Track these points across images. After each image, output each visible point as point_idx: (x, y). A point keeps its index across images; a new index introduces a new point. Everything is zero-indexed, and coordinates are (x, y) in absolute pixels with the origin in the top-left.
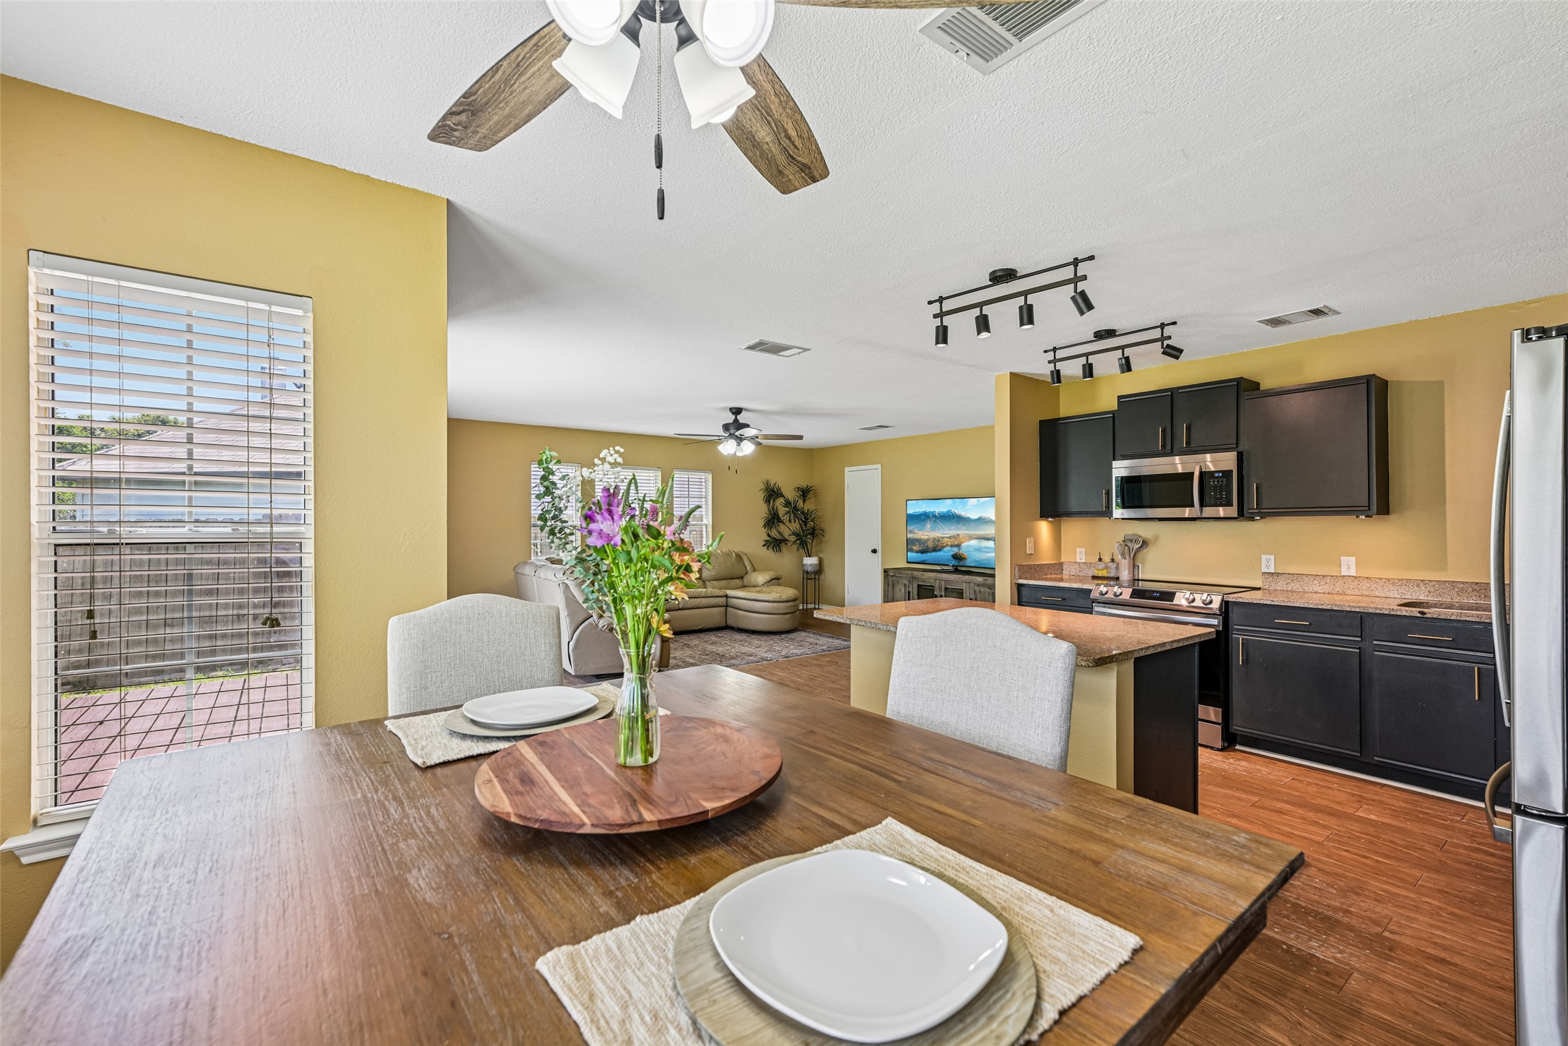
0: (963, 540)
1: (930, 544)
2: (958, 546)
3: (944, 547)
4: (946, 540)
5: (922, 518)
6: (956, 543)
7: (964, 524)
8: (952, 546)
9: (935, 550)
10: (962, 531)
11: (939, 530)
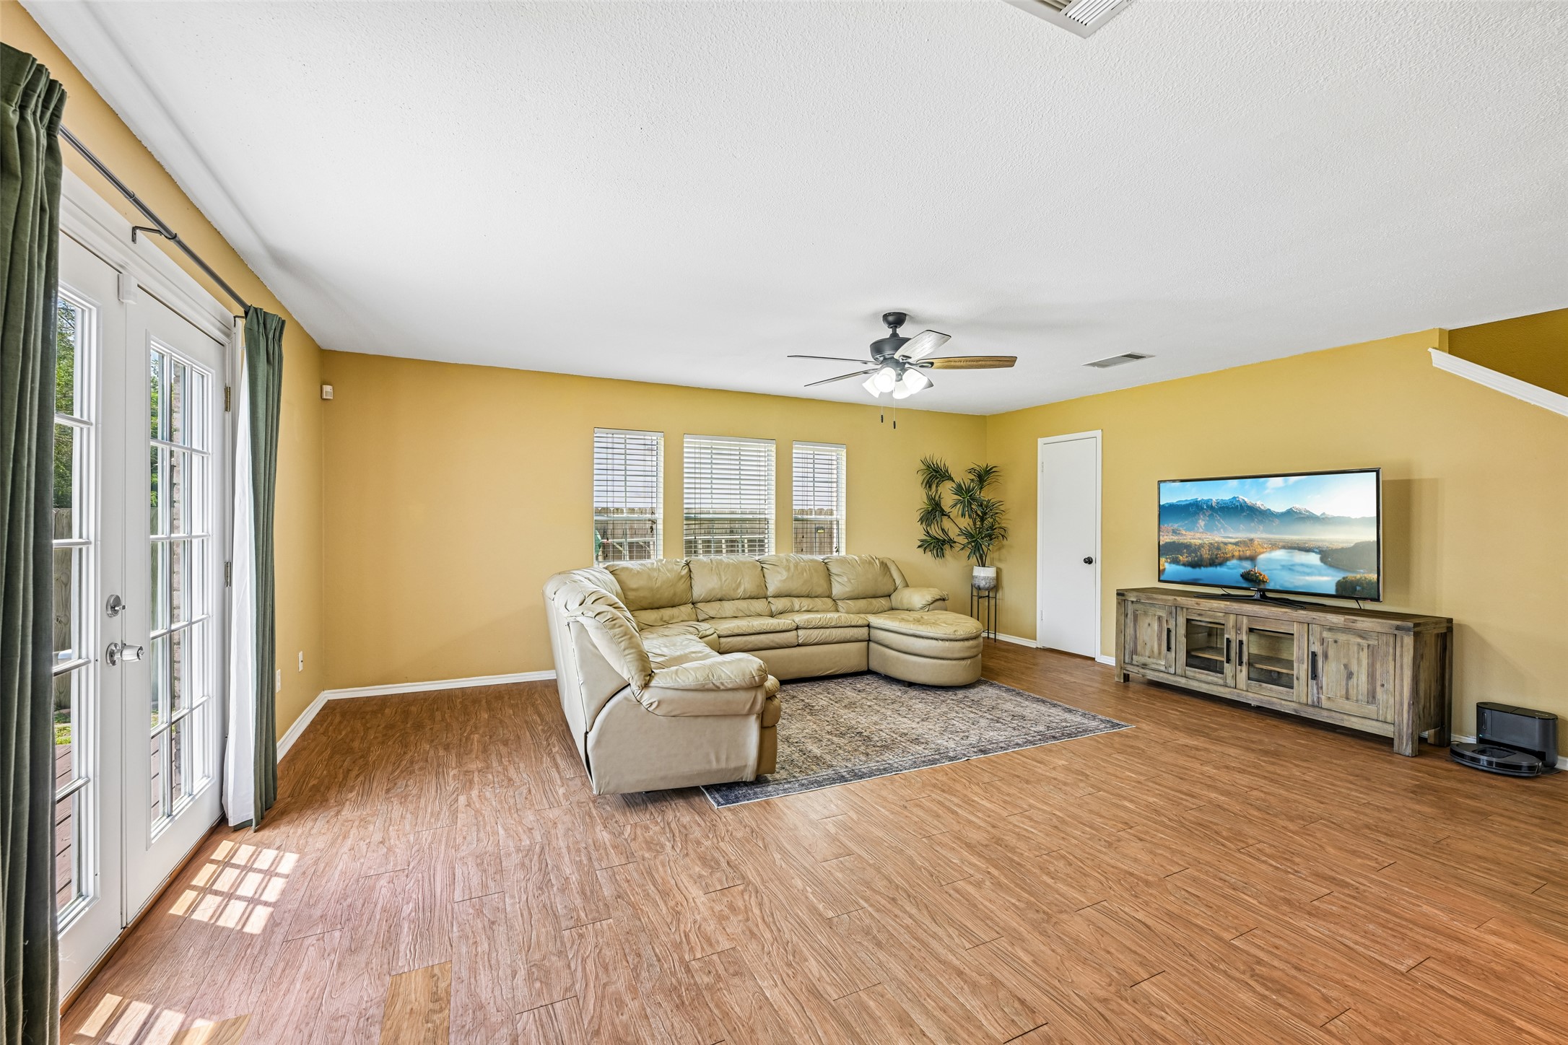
0: (1258, 550)
1: (1206, 554)
2: (1252, 559)
3: (1227, 559)
4: (1230, 547)
5: (1191, 510)
6: (1248, 553)
7: (1261, 522)
8: (1241, 558)
9: (1213, 563)
10: (1258, 534)
11: (1218, 530)
